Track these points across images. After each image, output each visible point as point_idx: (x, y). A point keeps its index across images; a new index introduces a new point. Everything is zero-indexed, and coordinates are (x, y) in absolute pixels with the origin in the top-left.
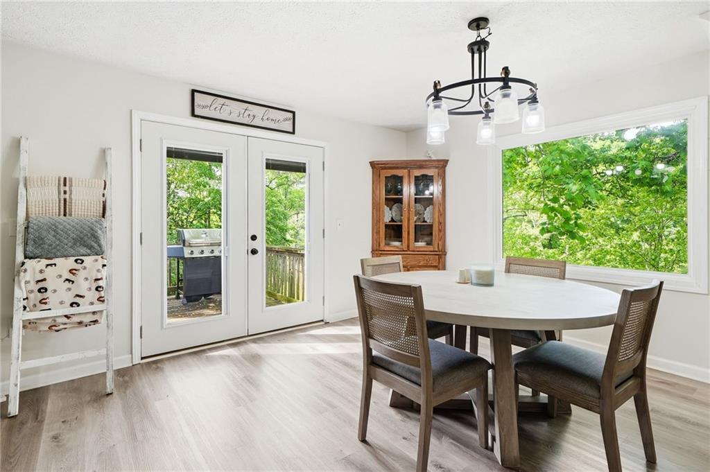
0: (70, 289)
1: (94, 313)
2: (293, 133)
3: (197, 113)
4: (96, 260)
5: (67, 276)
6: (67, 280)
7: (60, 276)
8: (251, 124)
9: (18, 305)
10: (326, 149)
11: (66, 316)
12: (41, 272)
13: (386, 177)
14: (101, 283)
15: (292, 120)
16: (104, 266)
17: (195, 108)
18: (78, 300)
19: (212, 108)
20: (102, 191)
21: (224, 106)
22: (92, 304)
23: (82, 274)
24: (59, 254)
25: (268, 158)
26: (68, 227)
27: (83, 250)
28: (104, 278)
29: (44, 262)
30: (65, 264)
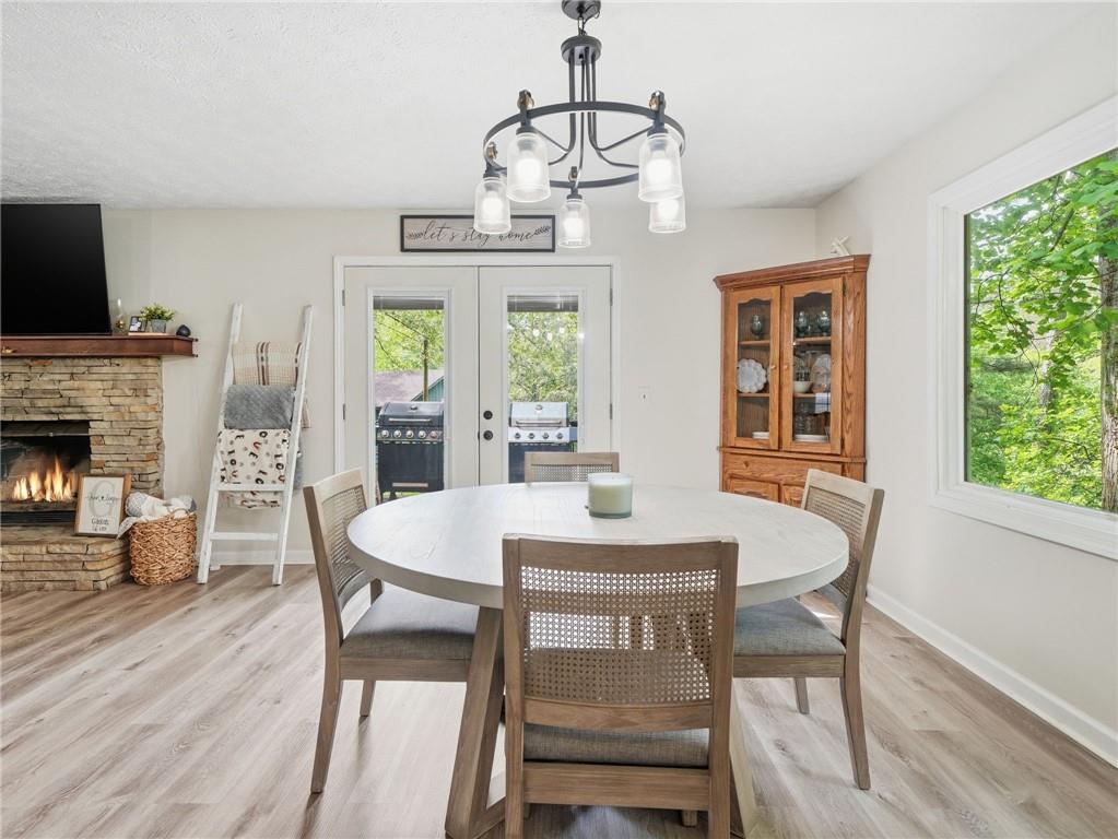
0: (254, 464)
1: (276, 493)
2: (553, 250)
3: (406, 247)
4: (278, 434)
5: (251, 449)
6: (252, 453)
7: (246, 449)
8: (483, 248)
9: (217, 474)
10: (615, 266)
11: (252, 492)
12: (232, 443)
13: (739, 305)
14: (280, 460)
15: (550, 231)
16: (284, 441)
17: (405, 239)
18: (261, 476)
19: (428, 235)
20: (294, 356)
21: (444, 230)
22: (274, 482)
23: (264, 448)
24: (249, 426)
25: (511, 294)
26: (259, 396)
27: (269, 422)
28: (285, 455)
29: (237, 432)
30: (252, 436)
